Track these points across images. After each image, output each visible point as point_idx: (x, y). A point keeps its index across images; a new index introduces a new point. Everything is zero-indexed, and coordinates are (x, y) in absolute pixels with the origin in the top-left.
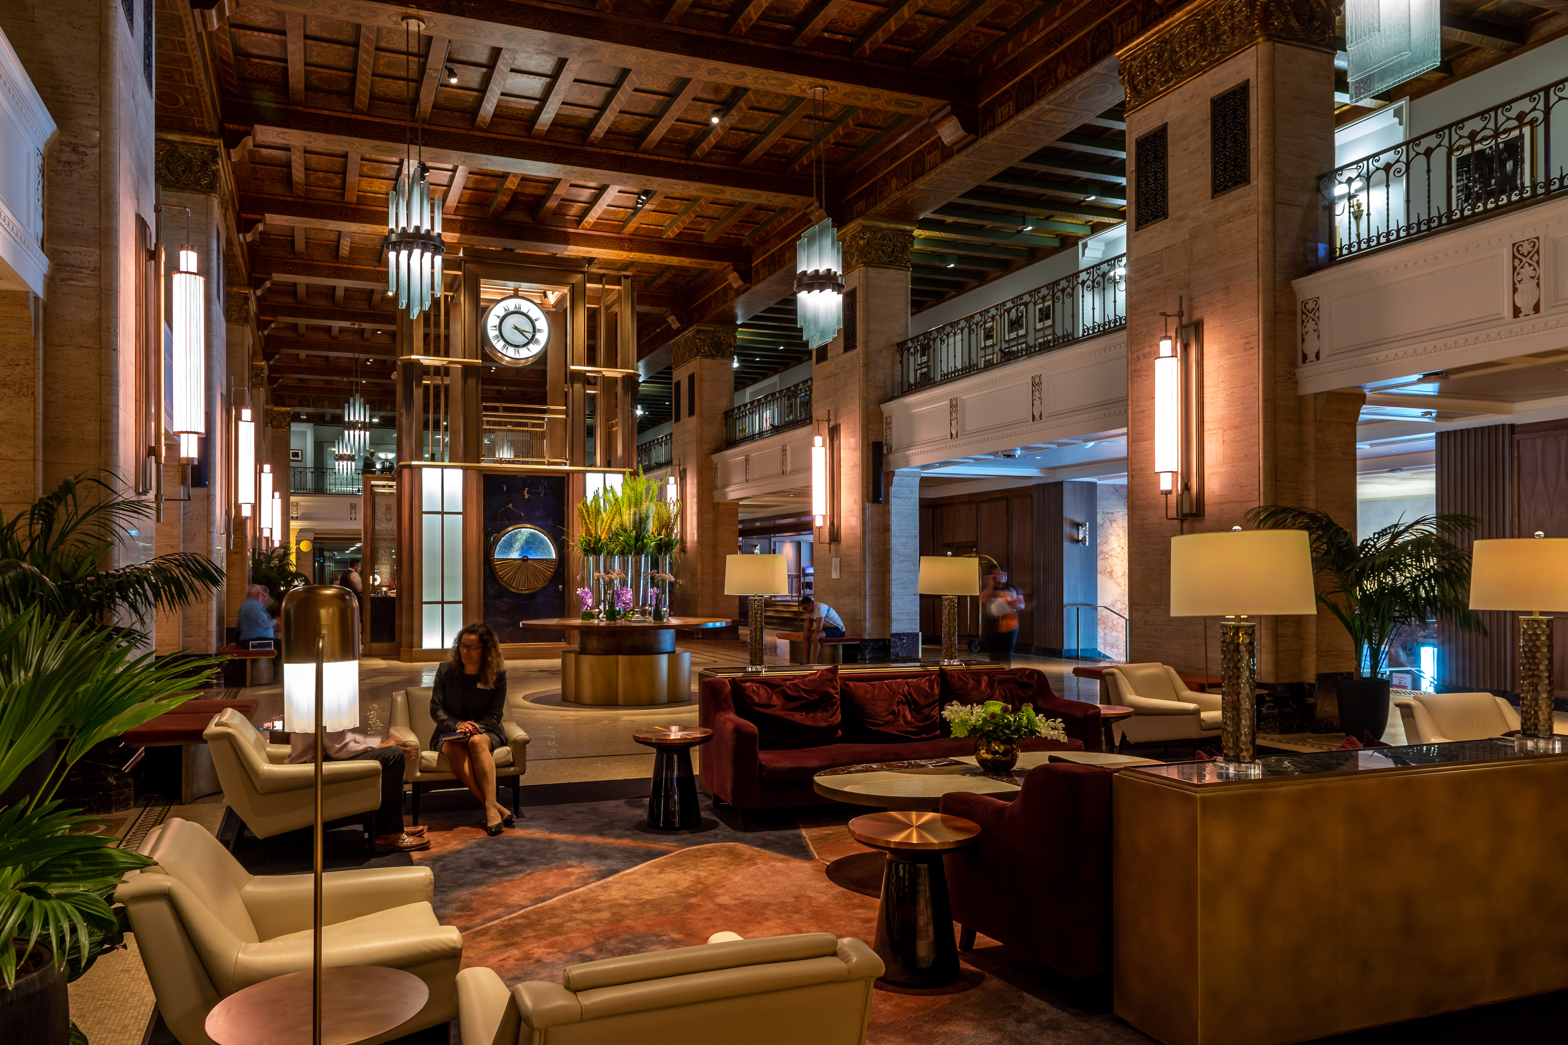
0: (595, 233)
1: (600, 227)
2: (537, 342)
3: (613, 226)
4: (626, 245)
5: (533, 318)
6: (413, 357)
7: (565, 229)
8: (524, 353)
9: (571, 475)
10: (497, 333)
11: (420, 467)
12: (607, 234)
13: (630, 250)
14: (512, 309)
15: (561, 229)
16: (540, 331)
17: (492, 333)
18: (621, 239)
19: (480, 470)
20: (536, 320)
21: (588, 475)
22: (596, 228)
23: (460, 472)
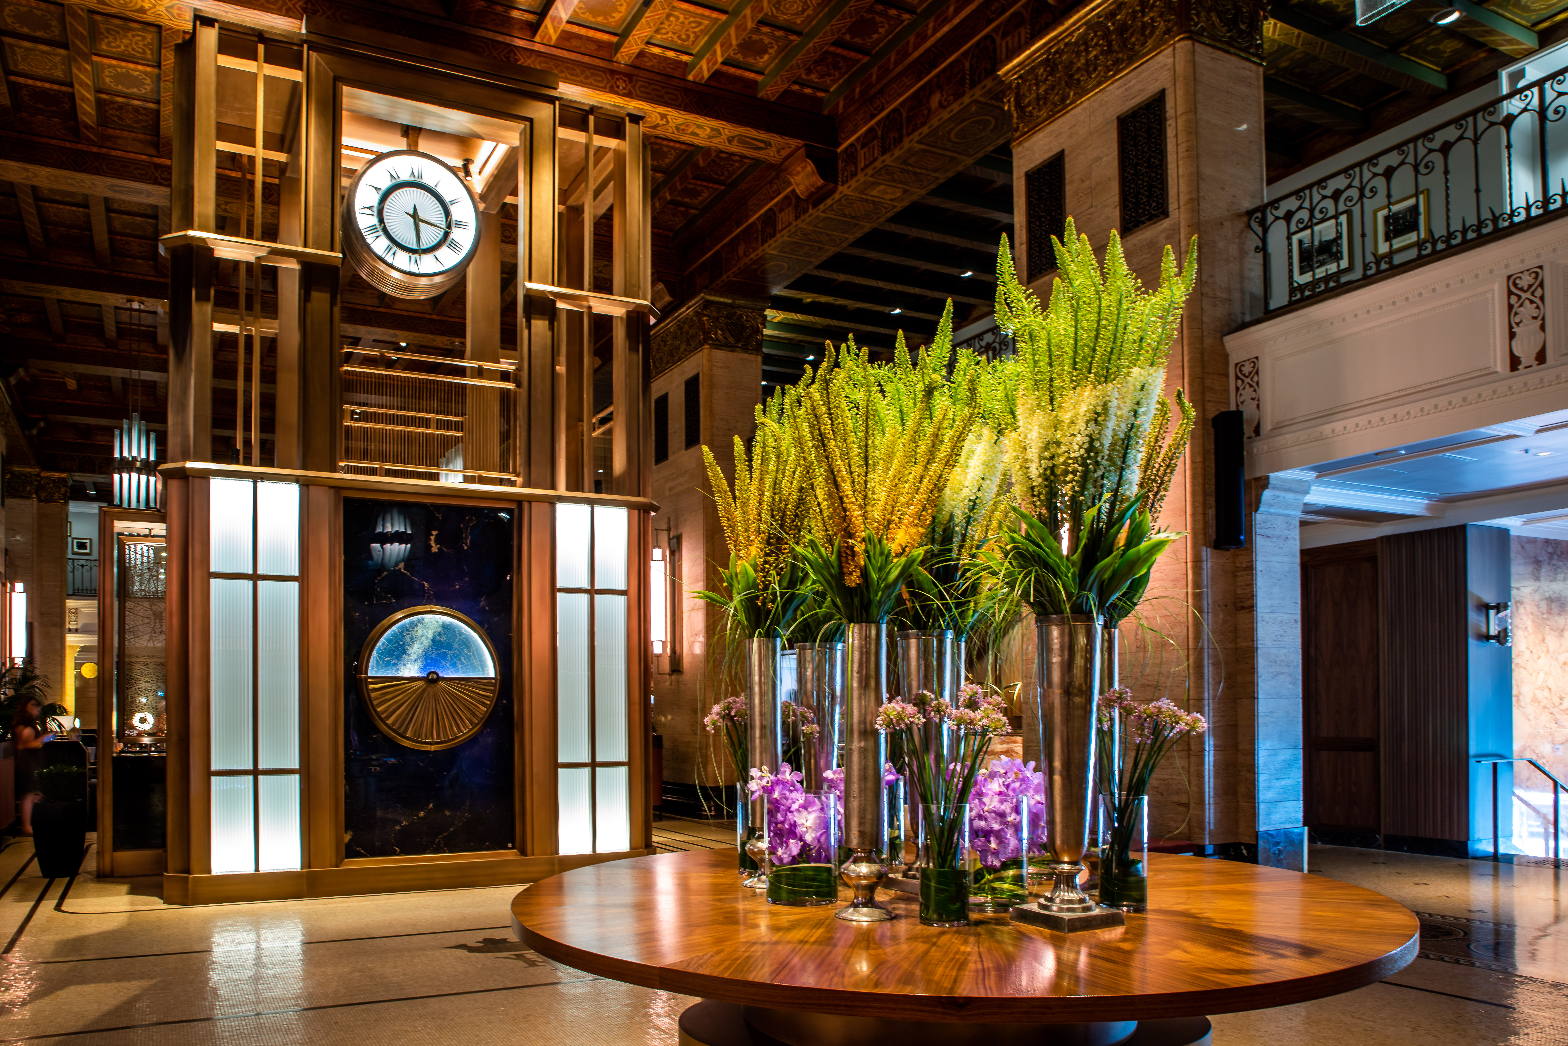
0: (566, 54)
1: (575, 43)
2: (454, 246)
3: (600, 44)
4: (622, 85)
5: (447, 198)
6: (191, 233)
7: (508, 40)
8: (428, 264)
9: (526, 506)
10: (374, 220)
11: (205, 475)
12: (586, 59)
13: (629, 95)
14: (405, 177)
15: (500, 38)
16: (459, 224)
17: (365, 221)
18: (613, 72)
19: (337, 488)
20: (452, 203)
21: (560, 507)
22: (567, 45)
23: (294, 489)
